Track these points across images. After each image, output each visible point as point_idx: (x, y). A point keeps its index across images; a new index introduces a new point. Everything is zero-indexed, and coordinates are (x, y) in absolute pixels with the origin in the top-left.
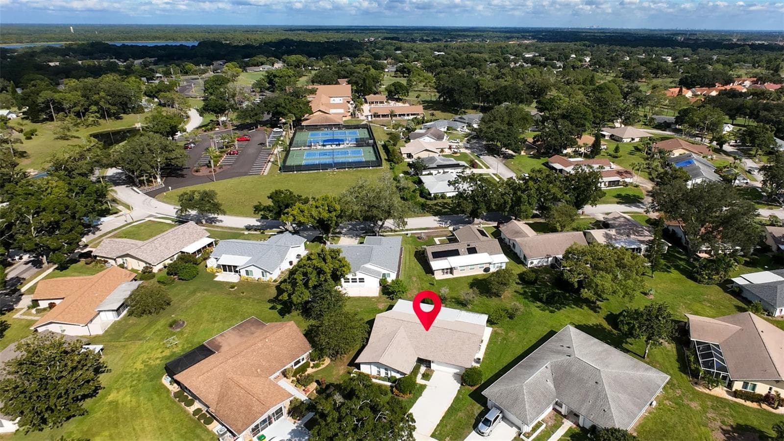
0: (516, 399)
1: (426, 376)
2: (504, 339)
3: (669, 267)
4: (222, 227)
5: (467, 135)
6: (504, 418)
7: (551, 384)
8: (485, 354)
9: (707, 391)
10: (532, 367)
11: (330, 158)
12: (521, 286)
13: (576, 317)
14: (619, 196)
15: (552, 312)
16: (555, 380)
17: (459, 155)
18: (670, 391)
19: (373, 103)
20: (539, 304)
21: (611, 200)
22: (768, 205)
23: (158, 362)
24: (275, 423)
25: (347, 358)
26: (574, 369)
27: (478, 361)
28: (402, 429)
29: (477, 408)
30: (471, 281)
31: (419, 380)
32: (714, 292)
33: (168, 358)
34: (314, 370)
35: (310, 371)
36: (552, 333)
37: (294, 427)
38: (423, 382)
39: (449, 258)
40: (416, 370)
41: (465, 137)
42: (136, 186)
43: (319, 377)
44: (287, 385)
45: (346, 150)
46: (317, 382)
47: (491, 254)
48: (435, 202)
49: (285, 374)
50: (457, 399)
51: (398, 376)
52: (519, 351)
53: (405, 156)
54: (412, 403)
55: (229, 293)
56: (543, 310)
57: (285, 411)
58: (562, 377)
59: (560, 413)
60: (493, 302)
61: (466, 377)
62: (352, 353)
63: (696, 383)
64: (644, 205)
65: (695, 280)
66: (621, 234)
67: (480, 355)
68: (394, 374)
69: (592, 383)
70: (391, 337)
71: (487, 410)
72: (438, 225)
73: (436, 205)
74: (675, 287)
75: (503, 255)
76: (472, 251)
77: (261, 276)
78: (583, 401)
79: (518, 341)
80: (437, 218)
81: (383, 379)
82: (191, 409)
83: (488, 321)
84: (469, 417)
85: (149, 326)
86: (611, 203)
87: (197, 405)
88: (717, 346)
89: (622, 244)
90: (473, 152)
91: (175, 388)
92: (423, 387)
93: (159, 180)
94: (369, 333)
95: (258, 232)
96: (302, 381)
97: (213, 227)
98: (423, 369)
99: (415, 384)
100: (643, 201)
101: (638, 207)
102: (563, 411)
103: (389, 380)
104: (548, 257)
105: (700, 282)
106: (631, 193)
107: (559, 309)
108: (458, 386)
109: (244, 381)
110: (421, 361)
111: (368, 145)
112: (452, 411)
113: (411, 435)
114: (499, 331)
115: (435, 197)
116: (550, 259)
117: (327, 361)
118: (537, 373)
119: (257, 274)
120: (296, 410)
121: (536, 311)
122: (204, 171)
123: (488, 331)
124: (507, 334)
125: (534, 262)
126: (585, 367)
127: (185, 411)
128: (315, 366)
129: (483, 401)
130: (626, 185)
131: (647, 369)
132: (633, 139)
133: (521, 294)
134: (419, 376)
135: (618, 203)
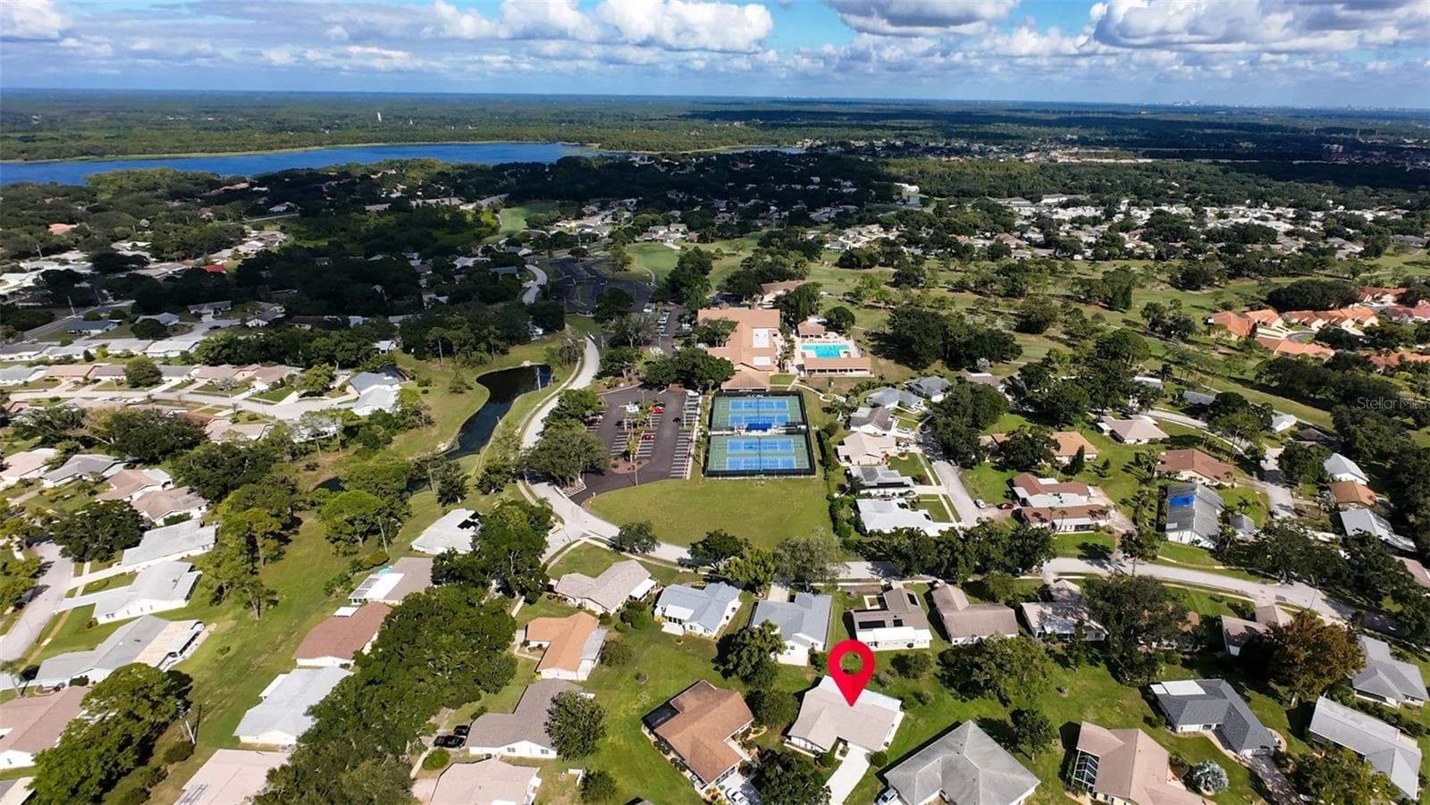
0: (910, 785)
1: (843, 753)
2: (913, 725)
3: (1099, 660)
4: (655, 559)
5: (923, 417)
6: (899, 797)
7: (939, 775)
8: (895, 738)
9: (1074, 797)
10: (927, 758)
11: (754, 455)
12: (940, 667)
13: (984, 710)
14: (1084, 546)
15: (964, 701)
16: (943, 772)
17: (906, 458)
18: (1042, 793)
19: (807, 337)
20: (953, 690)
21: (1072, 552)
22: (1265, 576)
23: (635, 712)
24: (731, 776)
25: (780, 729)
26: (959, 767)
27: (887, 744)
28: (822, 796)
29: (880, 786)
30: (893, 656)
31: (837, 756)
32: (1132, 698)
33: (642, 710)
34: (755, 736)
35: (751, 736)
36: (957, 724)
37: (743, 782)
38: (840, 758)
39: (875, 630)
40: (834, 748)
41: (920, 421)
42: (558, 485)
43: (758, 743)
44: (735, 746)
45: (774, 440)
46: (758, 747)
47: (916, 628)
48: (869, 540)
49: (733, 738)
50: (865, 776)
51: (821, 751)
52: (925, 739)
53: (842, 458)
54: (830, 774)
55: (678, 648)
56: (956, 698)
57: (736, 769)
58: (949, 771)
59: (943, 799)
60: (911, 684)
61: (875, 759)
62: (785, 725)
63: (1068, 790)
64: (1110, 564)
65: (1118, 679)
66: (1058, 615)
67: (890, 739)
68: (818, 749)
69: (970, 779)
70: (816, 716)
71: (887, 789)
72: (869, 576)
73: (870, 544)
74: (1095, 686)
75: (928, 631)
76: (898, 623)
77: (702, 632)
78: (961, 793)
79: (926, 728)
80: (869, 565)
81: (809, 751)
82: (669, 758)
83: (901, 706)
84: (873, 792)
85: (619, 677)
86: (1071, 556)
87: (672, 755)
88: (1097, 758)
89: (1055, 627)
90: (925, 452)
91: (652, 738)
92: (840, 762)
93: (580, 480)
94: (799, 709)
95: (691, 571)
96: (746, 745)
97: (647, 557)
98: (841, 746)
99: (834, 759)
100: (1110, 556)
101: (1101, 565)
102: (946, 798)
103: (814, 752)
104: (974, 636)
105: (1121, 683)
106: (1100, 543)
107: (971, 699)
108: (868, 765)
109: (707, 742)
110: (839, 740)
111: (799, 432)
112: (860, 785)
113: (827, 802)
114: (911, 717)
115: (872, 534)
116: (976, 639)
117: (765, 729)
118: (929, 766)
119: (699, 630)
120: (745, 769)
121: (949, 698)
122: (623, 468)
123: (900, 715)
124: (916, 720)
125: (959, 640)
126: (968, 765)
127: (665, 759)
128: (756, 732)
129: (885, 781)
130: (1097, 528)
131: (1022, 773)
132: (1139, 441)
133: (938, 677)
134: (838, 752)
135: (1080, 557)
